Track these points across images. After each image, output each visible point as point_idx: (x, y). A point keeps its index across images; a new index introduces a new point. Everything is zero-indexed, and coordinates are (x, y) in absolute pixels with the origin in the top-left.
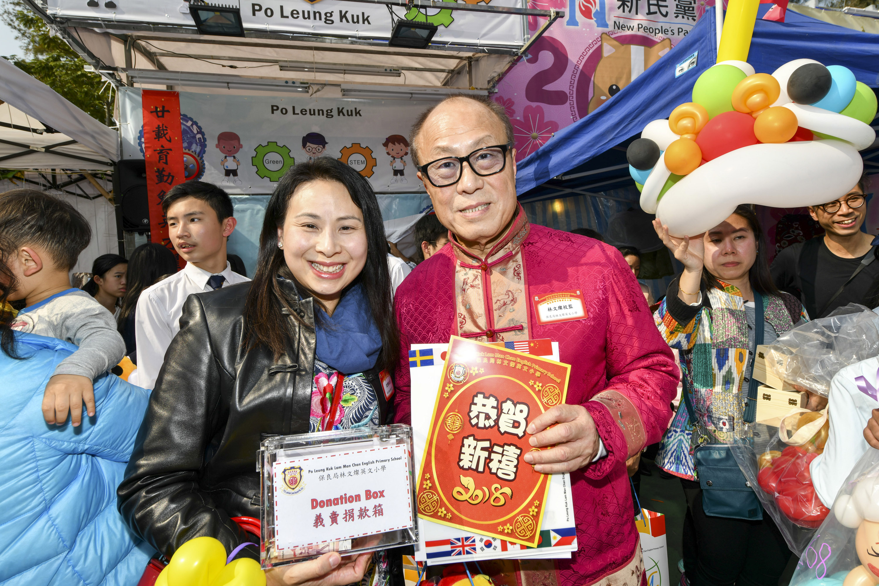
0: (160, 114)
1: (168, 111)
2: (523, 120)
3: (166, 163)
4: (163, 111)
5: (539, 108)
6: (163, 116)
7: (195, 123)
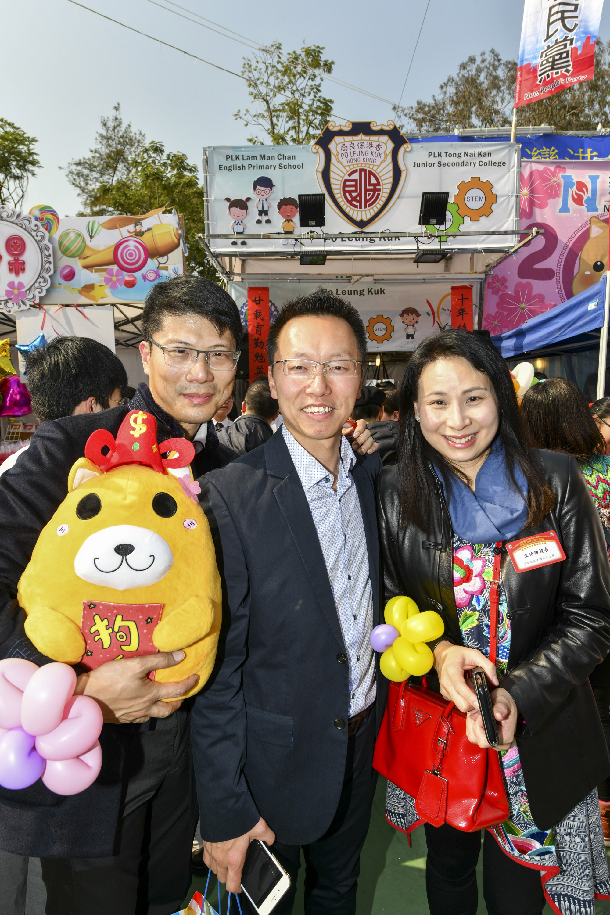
0: (258, 302)
1: (262, 300)
2: (513, 294)
3: (260, 334)
4: (259, 300)
5: (529, 283)
6: (259, 304)
7: (273, 304)
